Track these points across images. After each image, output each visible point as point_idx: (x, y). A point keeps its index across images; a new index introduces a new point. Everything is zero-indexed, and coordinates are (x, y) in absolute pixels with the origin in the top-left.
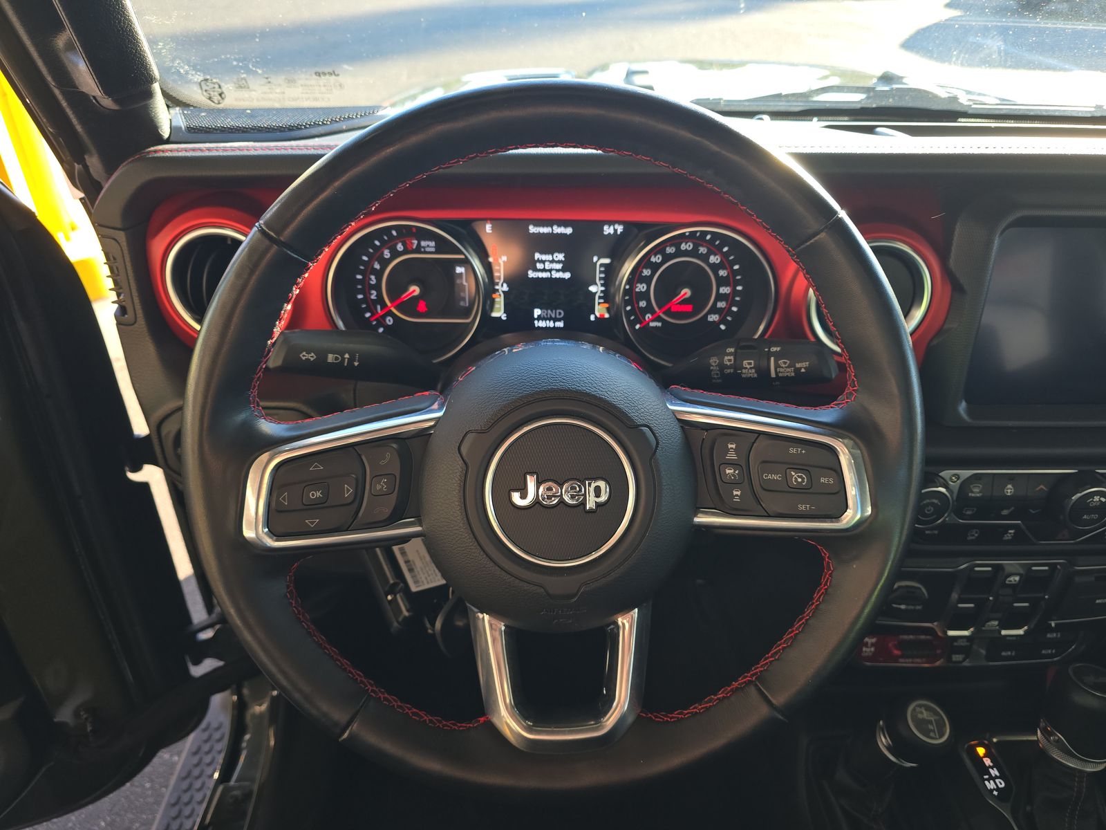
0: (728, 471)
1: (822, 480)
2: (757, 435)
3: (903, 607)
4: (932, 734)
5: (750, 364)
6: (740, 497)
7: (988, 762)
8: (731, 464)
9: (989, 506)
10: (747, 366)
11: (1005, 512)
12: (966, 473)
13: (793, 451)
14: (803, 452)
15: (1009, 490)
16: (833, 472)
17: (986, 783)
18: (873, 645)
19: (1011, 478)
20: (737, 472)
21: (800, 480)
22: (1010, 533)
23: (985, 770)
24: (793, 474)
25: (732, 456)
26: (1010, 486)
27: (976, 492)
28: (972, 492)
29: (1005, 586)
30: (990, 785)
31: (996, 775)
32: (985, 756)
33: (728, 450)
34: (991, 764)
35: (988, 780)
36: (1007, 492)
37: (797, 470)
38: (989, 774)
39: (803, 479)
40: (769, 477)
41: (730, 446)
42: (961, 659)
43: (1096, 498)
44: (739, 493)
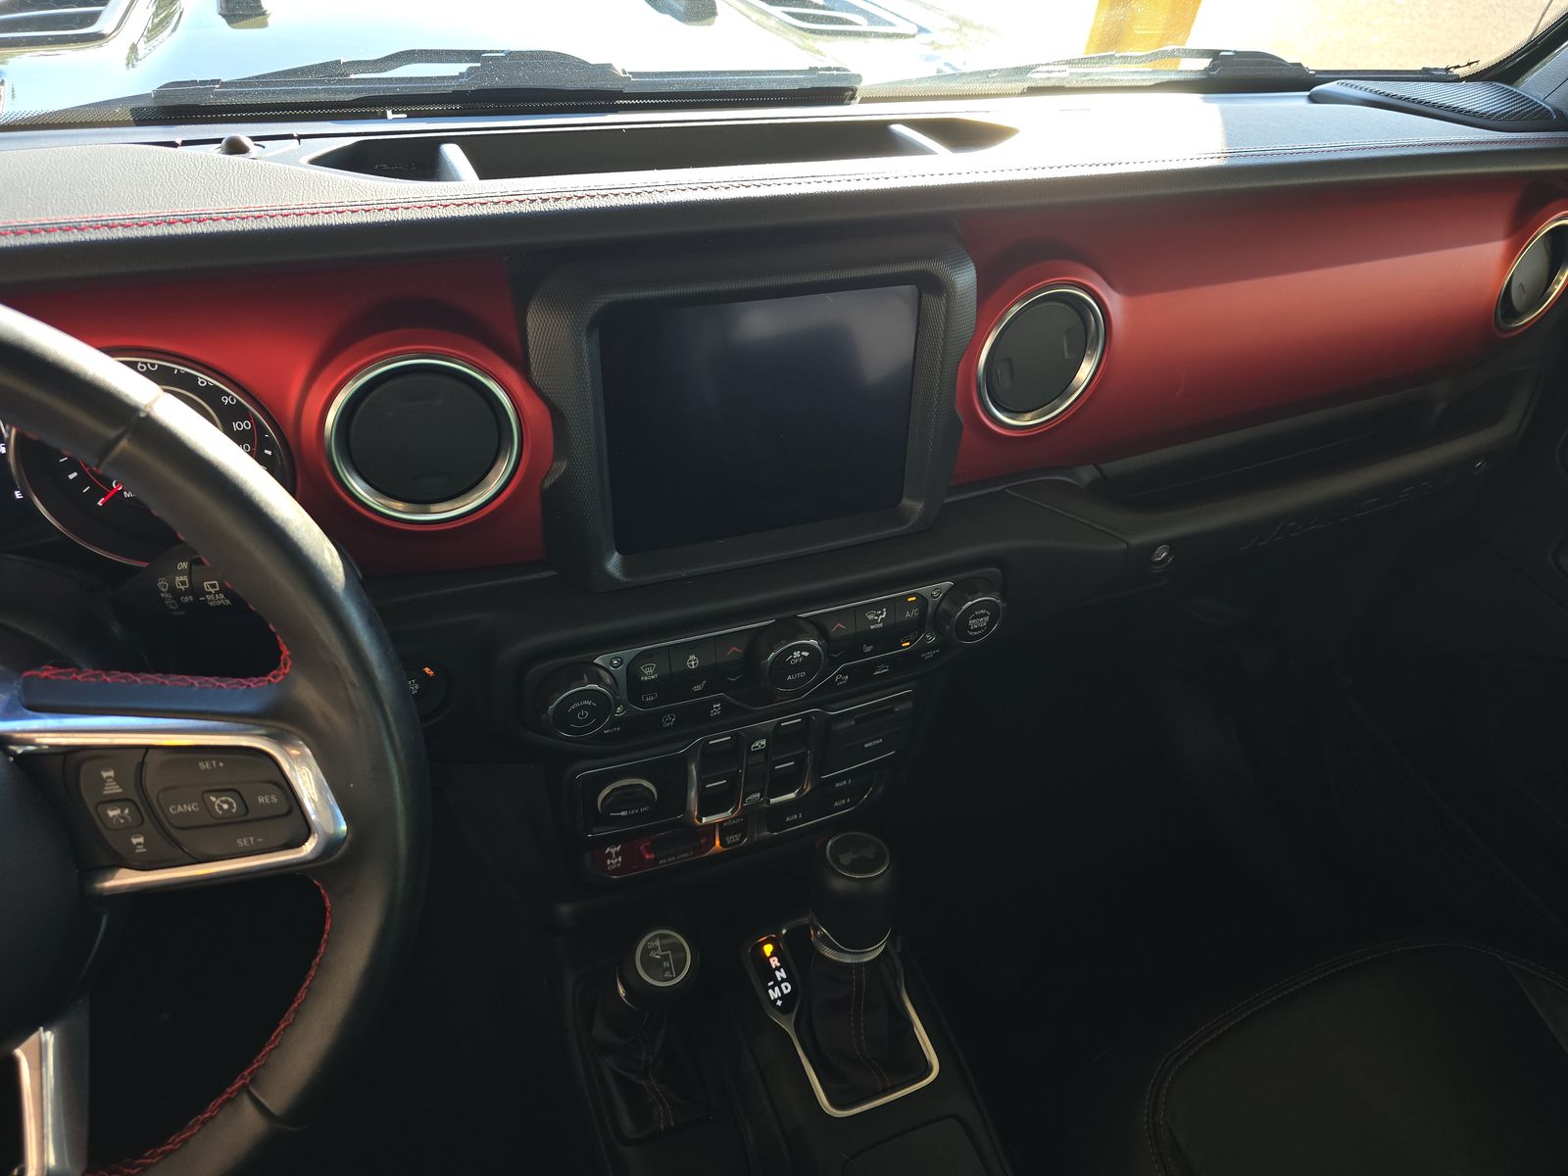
0: (111, 813)
1: (261, 800)
2: (144, 751)
3: (623, 813)
4: (667, 974)
5: (213, 586)
6: (145, 845)
7: (774, 962)
8: (114, 801)
9: (673, 685)
10: (211, 590)
11: (697, 688)
12: (628, 654)
13: (204, 766)
14: (221, 764)
15: (693, 662)
16: (274, 786)
17: (770, 991)
18: (618, 854)
19: (691, 647)
20: (127, 811)
21: (226, 806)
22: (717, 708)
23: (770, 973)
24: (213, 799)
25: (112, 789)
26: (693, 657)
27: (649, 673)
28: (645, 675)
29: (750, 753)
30: (774, 994)
31: (782, 978)
32: (773, 954)
33: (104, 781)
34: (779, 964)
35: (773, 988)
36: (691, 665)
37: (218, 792)
38: (774, 978)
39: (230, 804)
40: (180, 809)
41: (105, 774)
42: (738, 839)
43: (797, 654)
44: (141, 840)
